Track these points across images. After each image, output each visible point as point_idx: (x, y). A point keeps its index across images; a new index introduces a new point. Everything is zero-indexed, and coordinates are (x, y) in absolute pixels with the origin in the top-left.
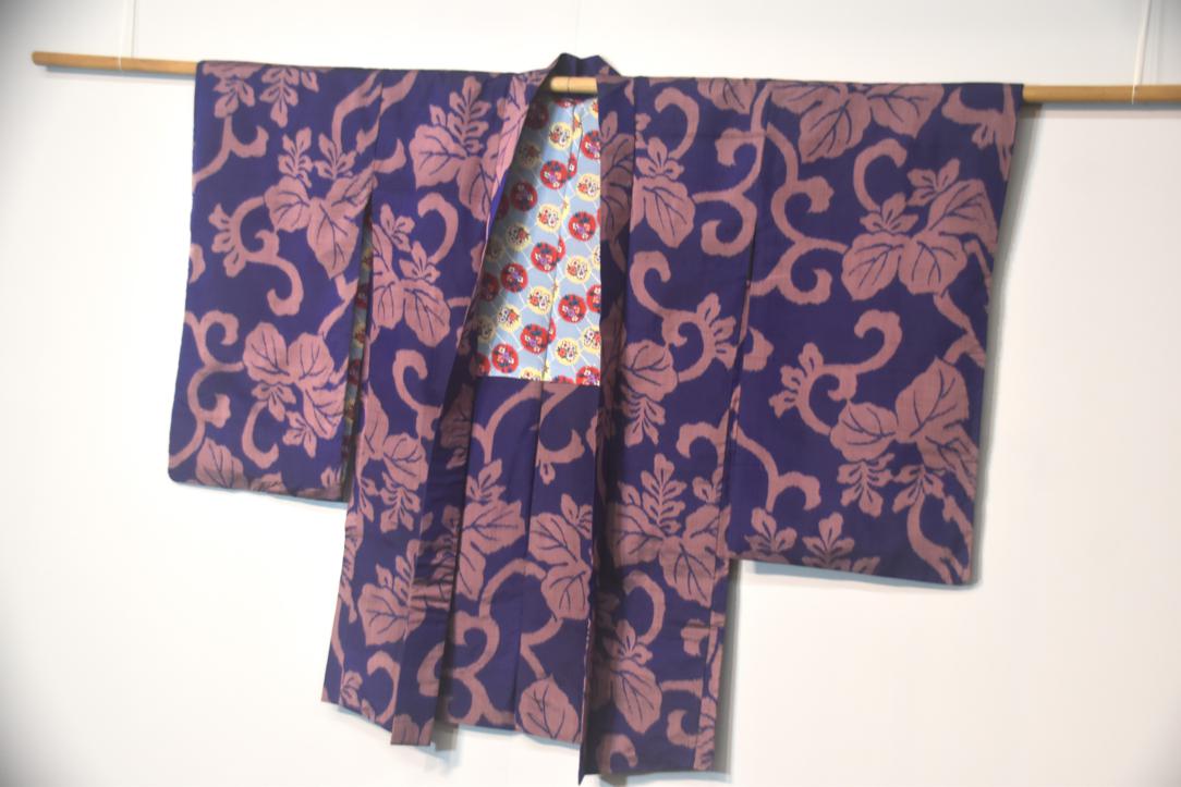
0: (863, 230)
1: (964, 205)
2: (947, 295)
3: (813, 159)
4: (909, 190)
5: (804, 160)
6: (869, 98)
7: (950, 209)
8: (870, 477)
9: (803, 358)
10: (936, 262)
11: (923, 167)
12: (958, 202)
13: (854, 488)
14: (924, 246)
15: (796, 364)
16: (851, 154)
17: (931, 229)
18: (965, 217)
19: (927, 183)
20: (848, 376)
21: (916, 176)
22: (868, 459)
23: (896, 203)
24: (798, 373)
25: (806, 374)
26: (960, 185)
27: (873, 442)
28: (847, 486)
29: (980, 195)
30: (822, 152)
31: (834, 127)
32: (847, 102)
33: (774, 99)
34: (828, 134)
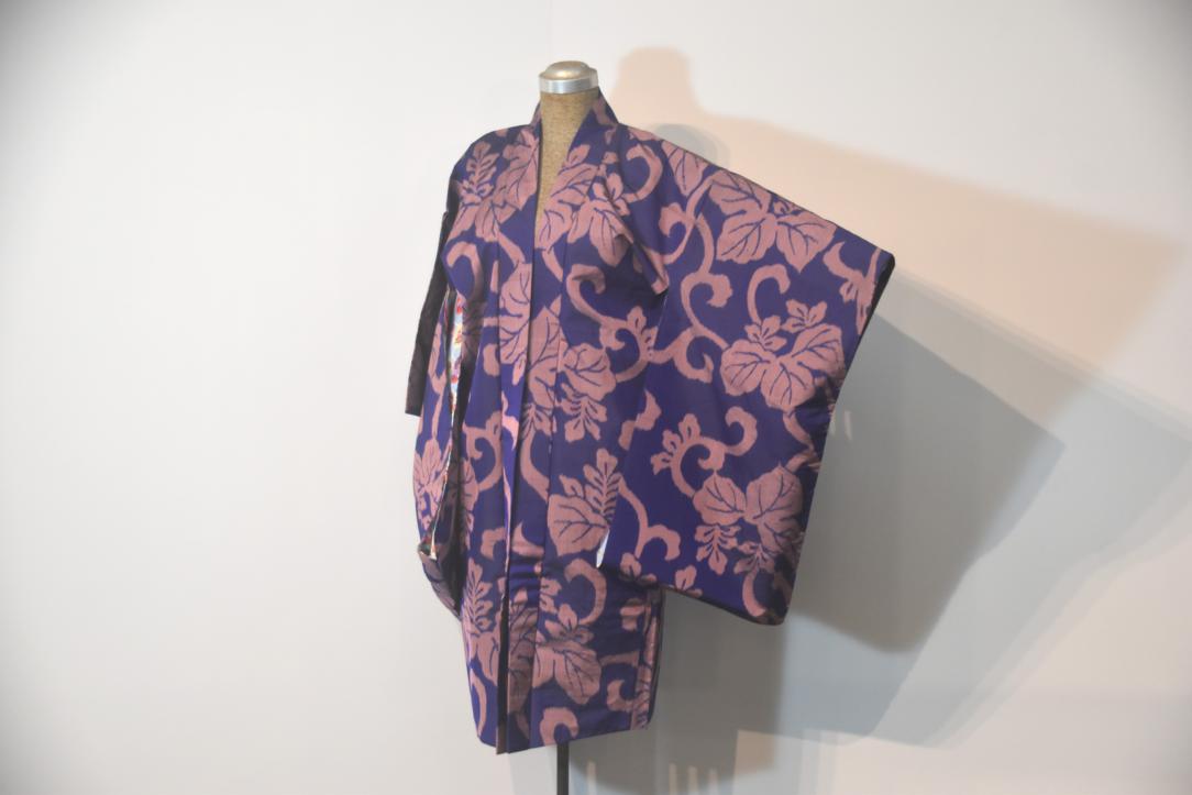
0: (745, 336)
1: (822, 346)
2: (793, 416)
3: (724, 258)
4: (785, 316)
5: (719, 257)
6: (779, 223)
7: (811, 345)
8: (721, 540)
9: (683, 426)
10: (790, 386)
11: (800, 301)
12: (818, 341)
13: (706, 547)
14: (784, 368)
15: (676, 431)
16: (753, 266)
17: (793, 356)
18: (821, 356)
19: (799, 315)
20: (717, 452)
21: (793, 306)
22: (722, 524)
23: (773, 323)
24: (676, 438)
25: (682, 441)
26: (824, 326)
27: (728, 512)
28: (701, 544)
29: (836, 341)
30: (732, 256)
31: (747, 237)
32: (763, 220)
33: (711, 194)
34: (741, 241)
